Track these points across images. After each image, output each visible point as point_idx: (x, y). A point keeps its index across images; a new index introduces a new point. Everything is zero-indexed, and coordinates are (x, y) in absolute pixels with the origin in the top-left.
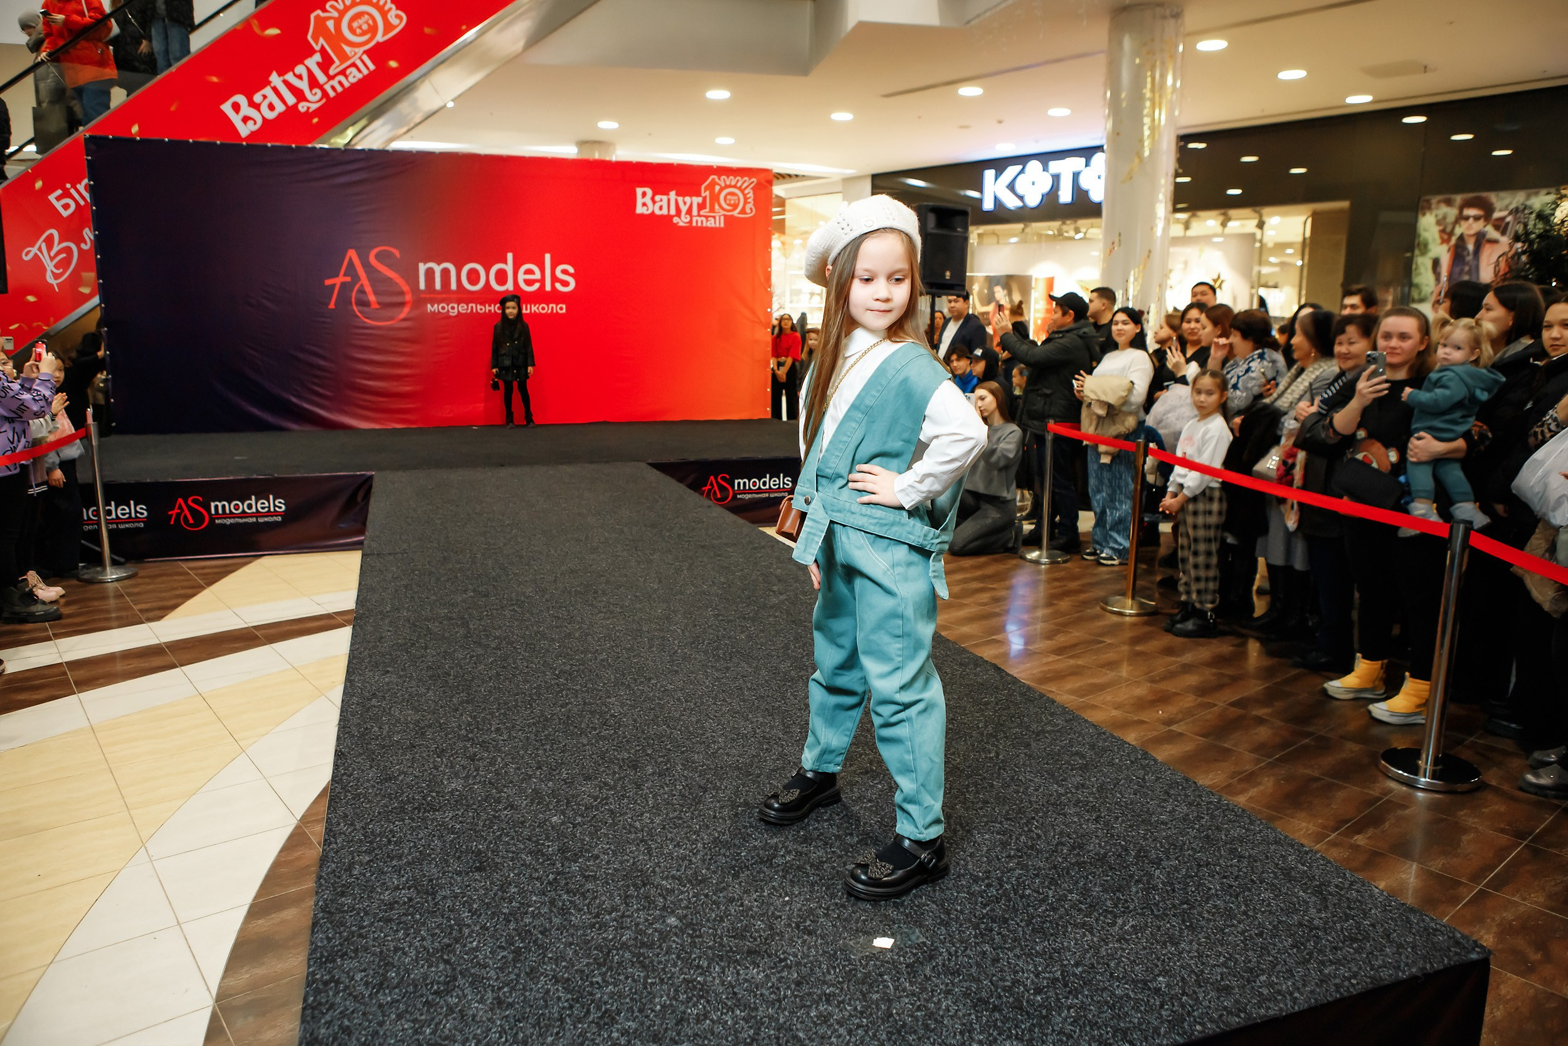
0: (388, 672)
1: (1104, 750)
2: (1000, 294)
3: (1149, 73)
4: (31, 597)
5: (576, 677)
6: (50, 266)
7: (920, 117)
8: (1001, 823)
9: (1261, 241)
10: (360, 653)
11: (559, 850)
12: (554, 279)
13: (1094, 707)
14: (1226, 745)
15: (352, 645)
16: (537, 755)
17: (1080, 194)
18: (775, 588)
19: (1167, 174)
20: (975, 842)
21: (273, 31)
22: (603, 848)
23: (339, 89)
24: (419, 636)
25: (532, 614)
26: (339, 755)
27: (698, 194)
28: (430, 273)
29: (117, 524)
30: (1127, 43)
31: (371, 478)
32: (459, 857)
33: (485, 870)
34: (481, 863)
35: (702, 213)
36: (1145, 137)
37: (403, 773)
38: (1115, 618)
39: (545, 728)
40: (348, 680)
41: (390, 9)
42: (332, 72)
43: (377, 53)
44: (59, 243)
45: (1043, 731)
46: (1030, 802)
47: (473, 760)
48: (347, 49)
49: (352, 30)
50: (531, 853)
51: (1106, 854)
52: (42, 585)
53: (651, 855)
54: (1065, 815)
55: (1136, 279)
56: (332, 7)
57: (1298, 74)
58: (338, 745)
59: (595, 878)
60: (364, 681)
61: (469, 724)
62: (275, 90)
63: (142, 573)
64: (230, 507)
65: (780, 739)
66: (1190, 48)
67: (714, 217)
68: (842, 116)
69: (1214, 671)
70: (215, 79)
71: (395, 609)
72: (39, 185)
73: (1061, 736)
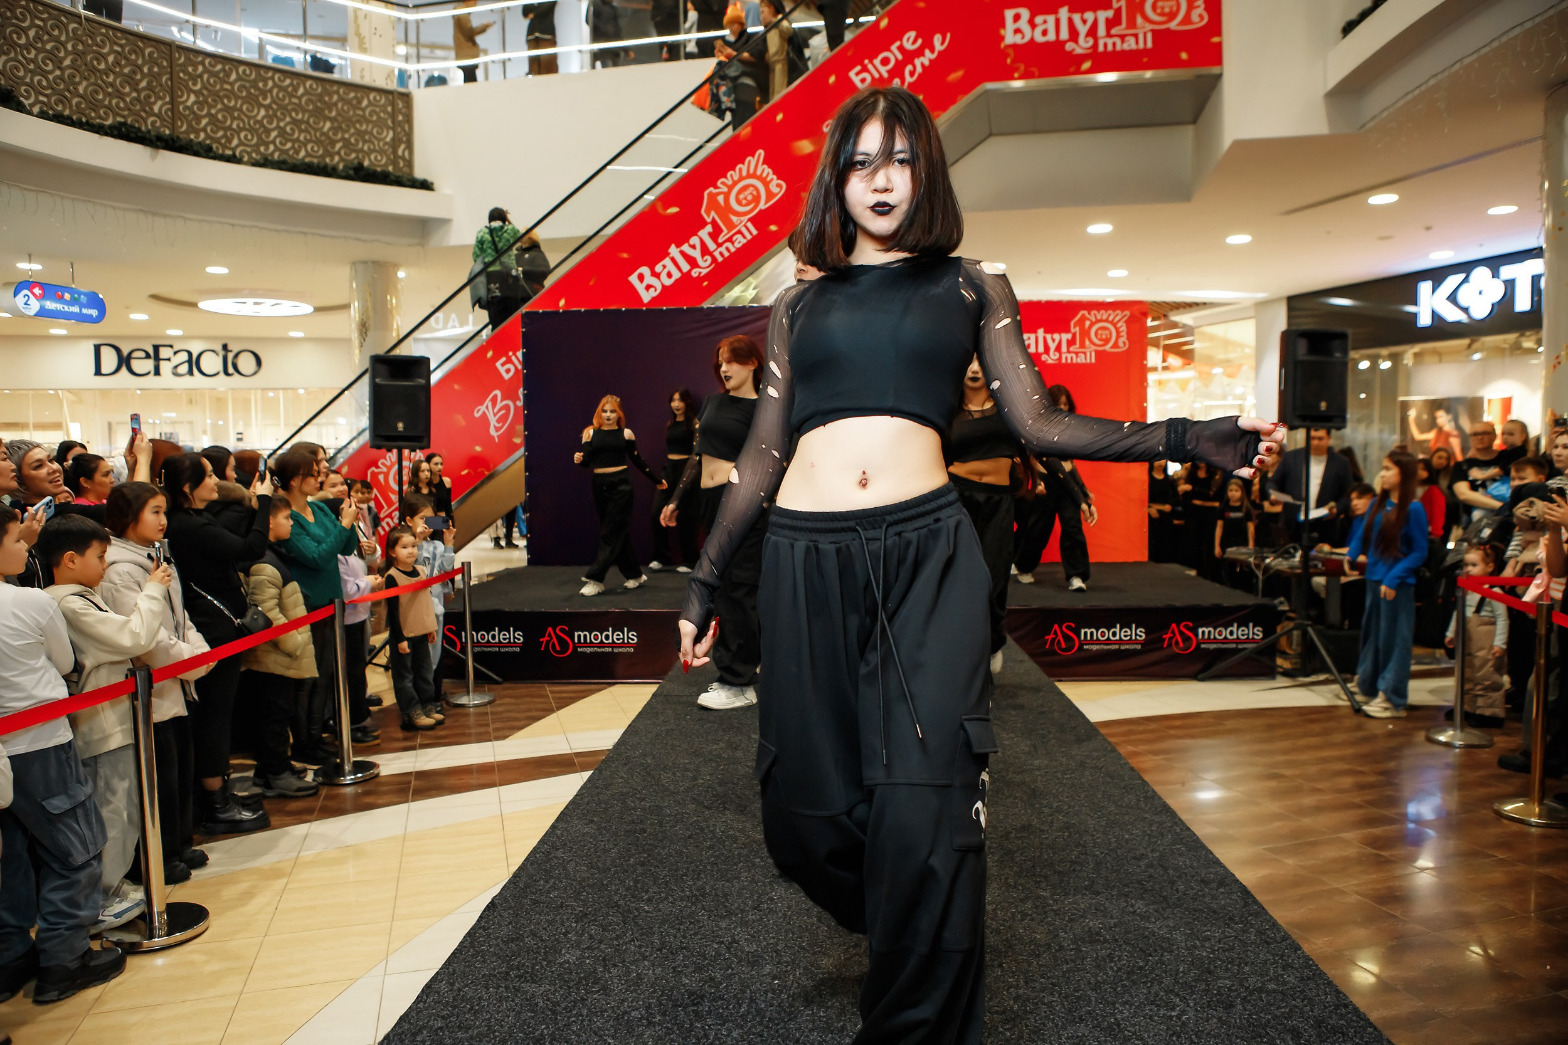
0: (592, 821)
2: (1443, 418)
6: (493, 421)
7: (1329, 233)
10: (581, 799)
21: (673, 210)
23: (726, 254)
26: (491, 906)
27: (1068, 331)
29: (499, 647)
35: (1071, 349)
40: (553, 827)
41: (772, 180)
42: (720, 240)
43: (759, 220)
44: (501, 401)
48: (734, 219)
49: (739, 202)
56: (723, 183)
60: (566, 830)
62: (673, 260)
64: (591, 637)
67: (1085, 353)
68: (1239, 238)
70: (625, 255)
71: (644, 755)
72: (490, 354)
73: (1282, 1000)
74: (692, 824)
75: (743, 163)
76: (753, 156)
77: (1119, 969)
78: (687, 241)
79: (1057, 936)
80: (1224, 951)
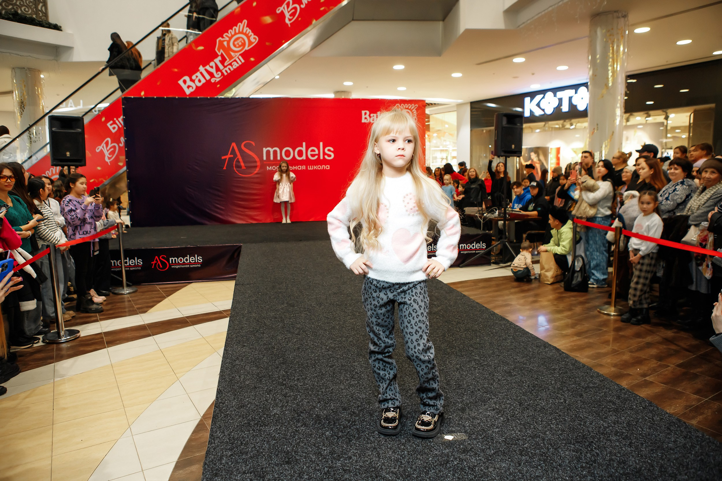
0: (244, 346)
1: (626, 400)
2: (533, 156)
3: (611, 45)
4: (92, 302)
5: (337, 350)
6: (107, 154)
7: (494, 74)
8: (574, 444)
9: (667, 126)
11: (330, 453)
12: (324, 154)
13: (601, 366)
14: (679, 390)
15: (228, 331)
16: (319, 395)
17: (573, 107)
18: (435, 303)
19: (621, 94)
20: (561, 456)
21: (201, 48)
22: (353, 452)
23: (229, 71)
24: (260, 327)
25: (315, 316)
26: (219, 392)
28: (268, 152)
29: (129, 268)
30: (600, 32)
31: (240, 247)
32: (277, 455)
33: (291, 464)
34: (289, 459)
36: (610, 77)
37: (250, 403)
38: (605, 317)
39: (322, 379)
40: (225, 350)
41: (251, 35)
42: (226, 64)
43: (245, 55)
44: (111, 143)
45: (588, 387)
46: (589, 431)
47: (285, 397)
48: (232, 54)
49: (235, 45)
50: (315, 454)
51: (641, 468)
52: (97, 296)
53: (379, 458)
54: (610, 440)
55: (606, 146)
56: (227, 36)
57: (689, 41)
58: (218, 386)
59: (350, 471)
60: (233, 350)
61: (284, 376)
62: (201, 73)
63: (139, 290)
64: (178, 260)
65: (444, 388)
66: (631, 32)
68: (457, 75)
69: (665, 347)
70: (176, 70)
71: (249, 312)
72: (103, 119)
73: (599, 390)
74: (295, 342)
75: (237, 26)
76: (242, 23)
77: (529, 386)
78: (208, 63)
79: (494, 375)
80: (564, 373)
